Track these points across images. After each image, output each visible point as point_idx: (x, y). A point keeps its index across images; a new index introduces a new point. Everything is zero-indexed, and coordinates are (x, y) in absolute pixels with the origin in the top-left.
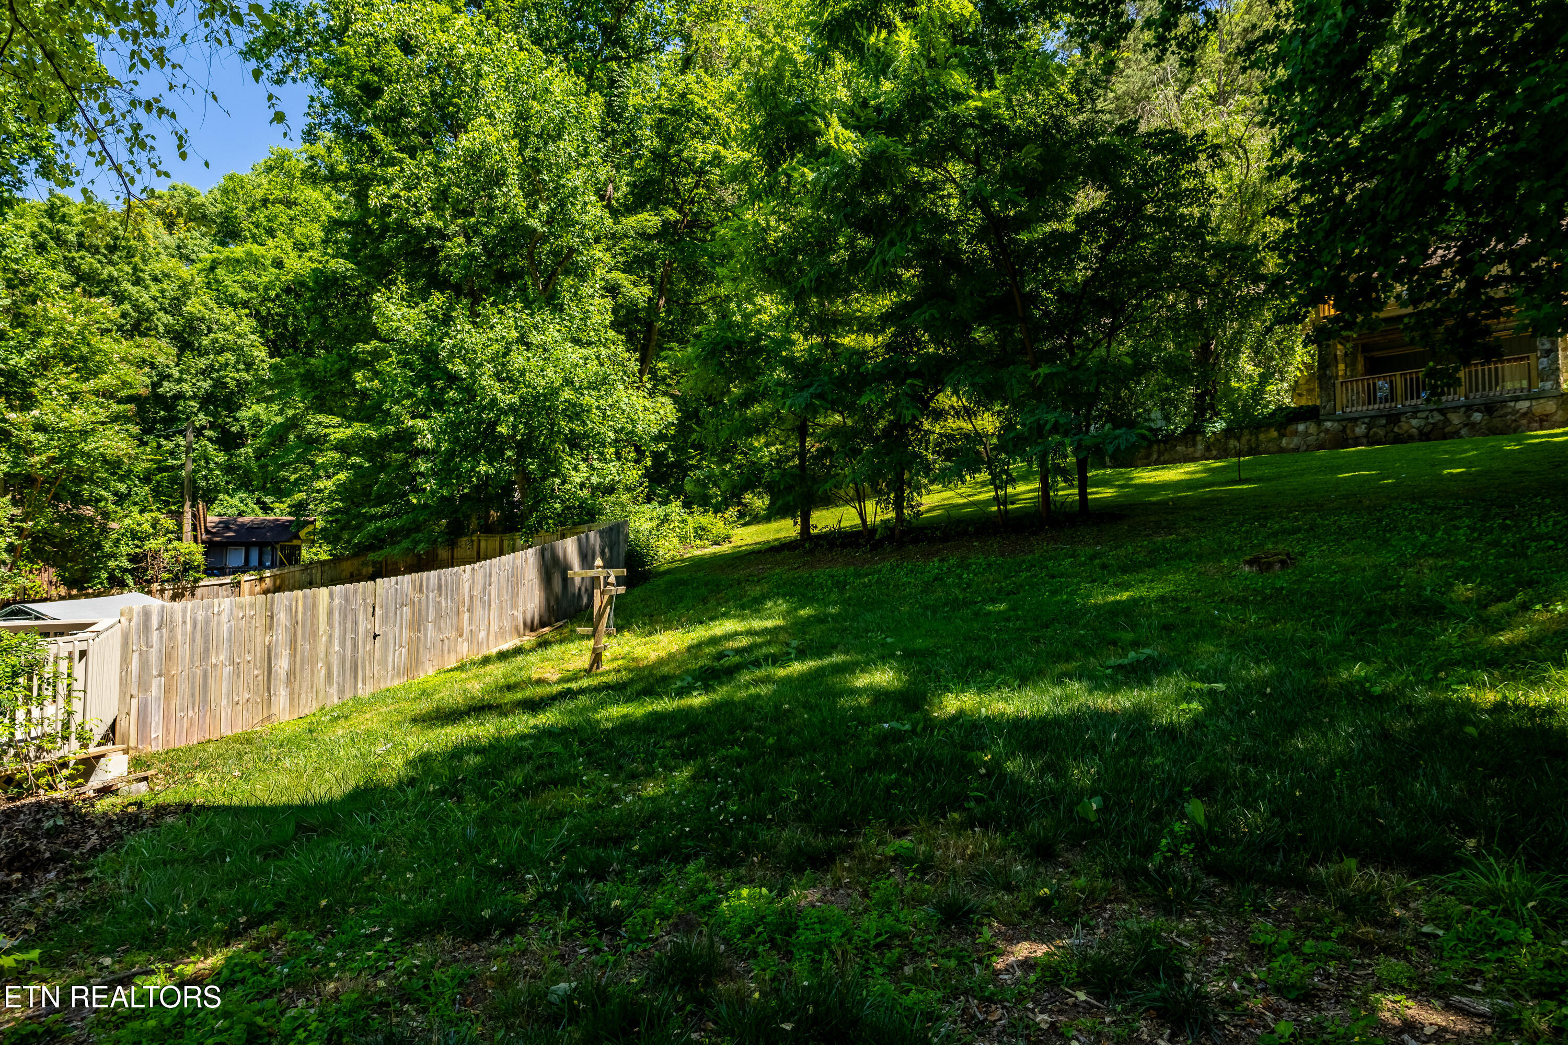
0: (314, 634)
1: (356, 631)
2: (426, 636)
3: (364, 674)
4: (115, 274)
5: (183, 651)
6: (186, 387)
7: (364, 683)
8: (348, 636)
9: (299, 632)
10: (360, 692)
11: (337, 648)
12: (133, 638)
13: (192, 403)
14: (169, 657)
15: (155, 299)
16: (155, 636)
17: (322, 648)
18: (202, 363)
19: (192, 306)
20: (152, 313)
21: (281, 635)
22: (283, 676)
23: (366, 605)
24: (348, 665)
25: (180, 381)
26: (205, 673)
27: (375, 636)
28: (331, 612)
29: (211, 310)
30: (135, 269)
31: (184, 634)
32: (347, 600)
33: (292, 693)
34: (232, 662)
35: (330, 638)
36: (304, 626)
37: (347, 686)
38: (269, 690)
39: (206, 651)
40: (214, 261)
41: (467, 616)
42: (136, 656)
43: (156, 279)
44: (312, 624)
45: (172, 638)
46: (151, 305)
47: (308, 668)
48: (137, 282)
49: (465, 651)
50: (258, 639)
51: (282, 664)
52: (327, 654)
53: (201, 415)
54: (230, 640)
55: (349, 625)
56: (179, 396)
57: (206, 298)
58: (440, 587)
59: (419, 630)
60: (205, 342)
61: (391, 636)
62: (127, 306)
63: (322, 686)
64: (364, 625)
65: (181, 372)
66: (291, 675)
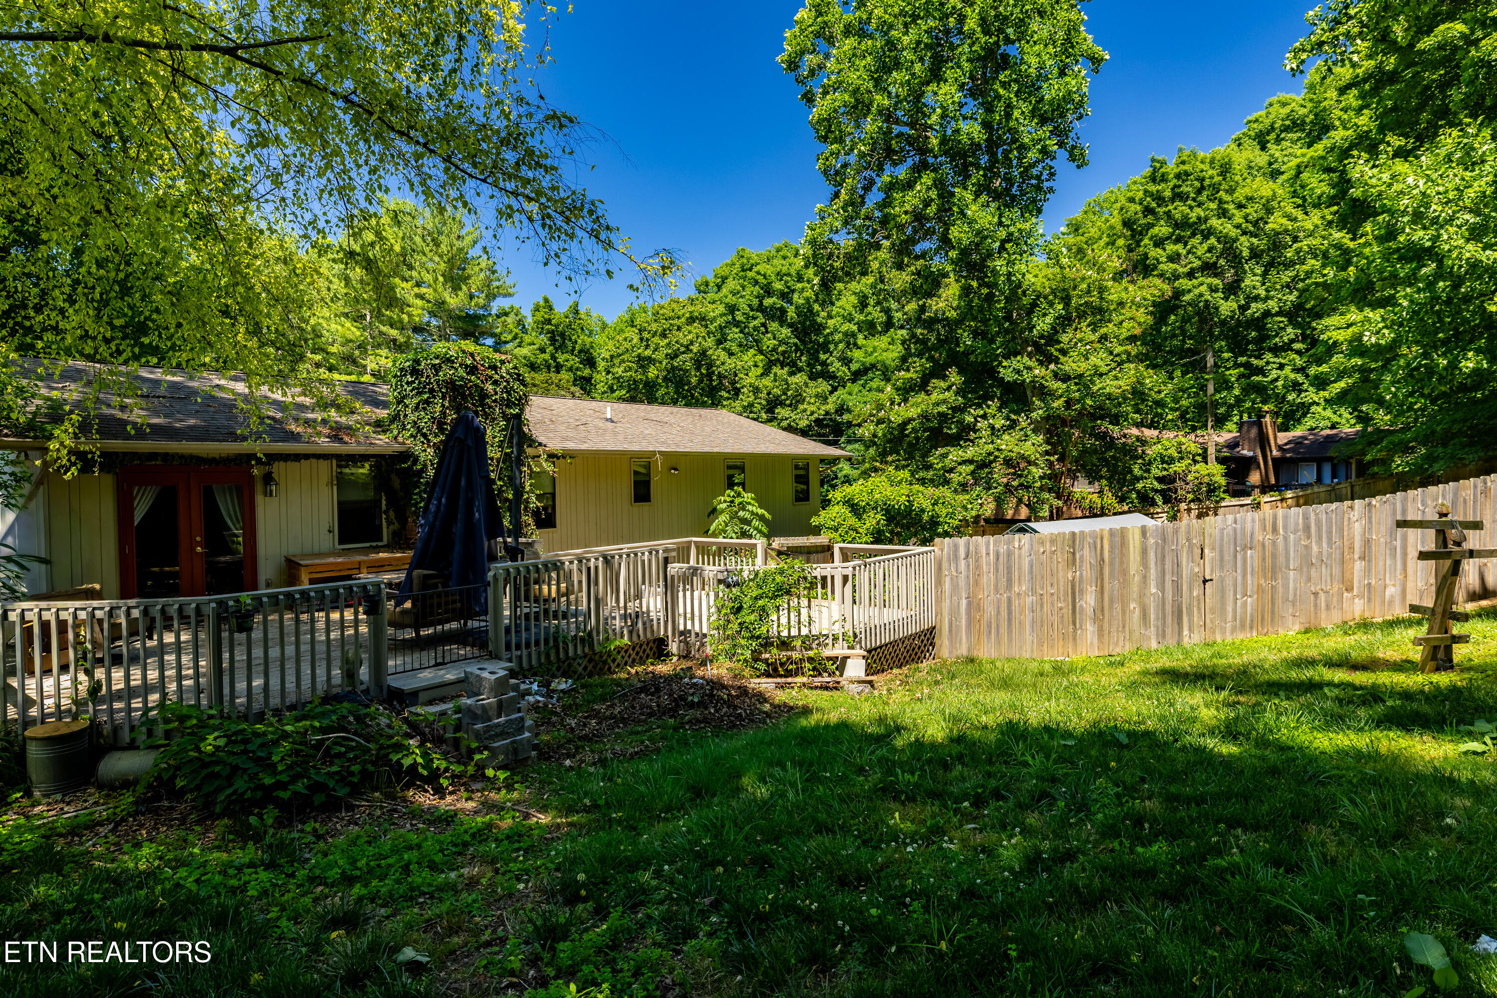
0: (1125, 572)
1: (1179, 574)
2: (1286, 586)
3: (1190, 621)
4: (1202, 214)
5: (988, 579)
6: (1273, 305)
7: (1191, 630)
8: (1168, 578)
9: (1106, 570)
10: (1186, 640)
11: (1154, 590)
12: (945, 565)
13: (1279, 319)
14: (976, 583)
15: (1238, 226)
16: (962, 564)
17: (1135, 588)
18: (1286, 276)
19: (1276, 222)
20: (1235, 240)
21: (1087, 573)
22: (1090, 612)
23: (1191, 546)
24: (1168, 608)
25: (1267, 298)
26: (1009, 600)
27: (1205, 581)
28: (1144, 552)
29: (1295, 220)
30: (1221, 202)
31: (988, 564)
32: (1164, 540)
33: (1100, 630)
34: (1033, 591)
35: (1145, 578)
36: (1111, 564)
37: (1169, 631)
38: (1074, 623)
39: (1010, 581)
40: (1298, 166)
41: (1359, 565)
42: (948, 579)
43: (1240, 206)
44: (1122, 562)
45: (978, 567)
46: (1234, 233)
47: (1118, 606)
48: (1223, 213)
49: (1357, 608)
50: (1061, 574)
51: (1089, 600)
52: (1142, 595)
53: (1289, 330)
54: (1031, 572)
55: (1168, 566)
56: (1267, 314)
57: (1290, 209)
58: (1307, 528)
59: (1274, 577)
60: (1289, 254)
61: (1229, 582)
62: (1212, 240)
63: (1136, 627)
64: (1189, 568)
65: (1267, 290)
66: (1100, 610)
